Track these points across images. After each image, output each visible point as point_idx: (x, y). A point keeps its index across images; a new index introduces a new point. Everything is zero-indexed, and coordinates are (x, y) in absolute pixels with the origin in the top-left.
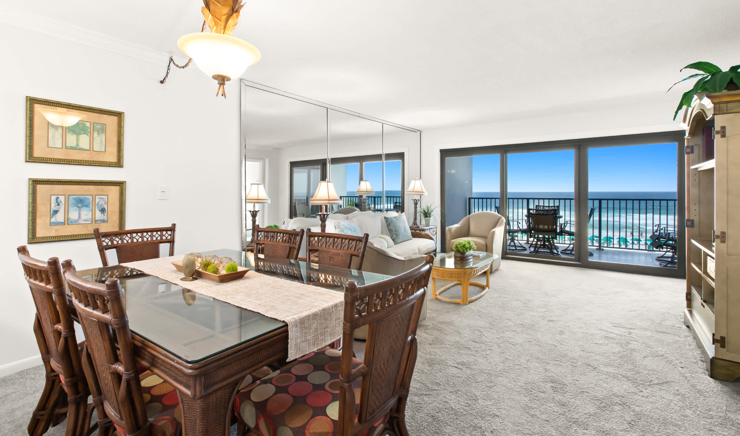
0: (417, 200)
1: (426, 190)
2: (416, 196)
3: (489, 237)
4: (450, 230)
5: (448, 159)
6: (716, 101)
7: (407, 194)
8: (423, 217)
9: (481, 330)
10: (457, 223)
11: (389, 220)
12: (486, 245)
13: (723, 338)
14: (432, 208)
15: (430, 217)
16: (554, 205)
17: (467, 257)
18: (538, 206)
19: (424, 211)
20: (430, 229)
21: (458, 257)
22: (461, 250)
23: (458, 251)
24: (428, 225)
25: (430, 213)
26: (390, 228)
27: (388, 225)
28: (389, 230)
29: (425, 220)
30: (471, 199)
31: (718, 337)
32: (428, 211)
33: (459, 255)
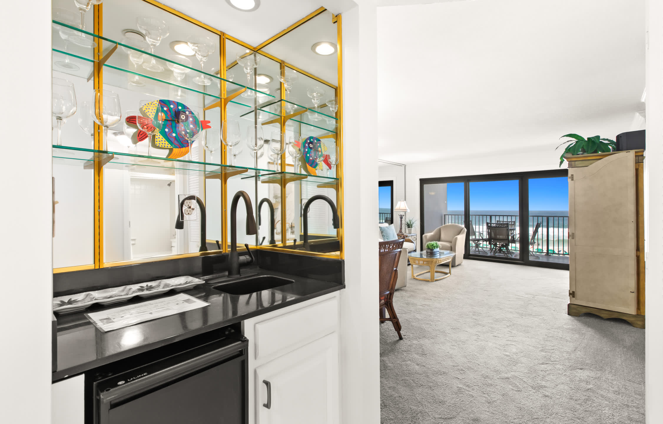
0: (402, 215)
1: (409, 208)
2: (401, 212)
3: (453, 241)
4: (426, 236)
5: (426, 186)
6: (569, 160)
7: (395, 211)
8: (407, 228)
9: (440, 293)
10: (431, 232)
11: (382, 229)
12: (451, 247)
13: (573, 292)
14: (413, 221)
15: (412, 227)
16: (511, 220)
17: (435, 252)
18: (498, 221)
19: (408, 223)
20: (411, 236)
21: (429, 252)
22: (431, 248)
23: (429, 248)
24: (410, 233)
25: (411, 225)
26: (383, 234)
27: (382, 232)
28: (382, 236)
29: (408, 229)
30: (446, 216)
31: (571, 292)
32: (410, 223)
33: (429, 251)
